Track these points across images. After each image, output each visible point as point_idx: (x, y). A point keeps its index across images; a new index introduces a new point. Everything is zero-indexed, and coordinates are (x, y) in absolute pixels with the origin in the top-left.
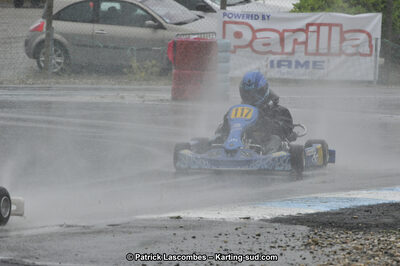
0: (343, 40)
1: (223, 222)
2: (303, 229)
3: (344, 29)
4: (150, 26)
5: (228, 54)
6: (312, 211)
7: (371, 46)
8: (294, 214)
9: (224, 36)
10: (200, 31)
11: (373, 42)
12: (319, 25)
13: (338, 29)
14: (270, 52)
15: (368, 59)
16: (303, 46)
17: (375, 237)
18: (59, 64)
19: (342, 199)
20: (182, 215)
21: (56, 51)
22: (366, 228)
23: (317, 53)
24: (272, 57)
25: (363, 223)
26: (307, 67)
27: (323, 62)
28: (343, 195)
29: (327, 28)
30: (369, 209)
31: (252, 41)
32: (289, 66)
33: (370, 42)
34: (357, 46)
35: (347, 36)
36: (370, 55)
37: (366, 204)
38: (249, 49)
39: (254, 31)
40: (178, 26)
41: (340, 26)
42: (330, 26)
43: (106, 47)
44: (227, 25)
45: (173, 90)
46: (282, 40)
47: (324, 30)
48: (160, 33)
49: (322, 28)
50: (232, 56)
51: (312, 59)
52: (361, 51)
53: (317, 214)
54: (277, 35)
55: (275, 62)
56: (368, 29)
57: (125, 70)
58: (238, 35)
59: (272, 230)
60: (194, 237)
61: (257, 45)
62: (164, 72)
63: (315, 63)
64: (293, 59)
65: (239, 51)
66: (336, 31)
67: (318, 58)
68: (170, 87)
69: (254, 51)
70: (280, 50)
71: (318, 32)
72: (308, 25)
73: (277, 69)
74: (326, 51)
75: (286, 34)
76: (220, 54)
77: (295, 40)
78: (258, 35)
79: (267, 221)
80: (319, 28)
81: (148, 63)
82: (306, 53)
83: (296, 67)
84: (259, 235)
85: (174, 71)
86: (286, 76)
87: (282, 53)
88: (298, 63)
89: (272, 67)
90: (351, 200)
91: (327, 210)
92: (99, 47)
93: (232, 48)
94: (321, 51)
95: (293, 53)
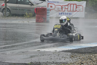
0: (76, 8)
1: (50, 52)
2: (70, 53)
3: (77, 5)
4: (30, 5)
5: (49, 11)
6: (72, 49)
7: (83, 9)
8: (67, 50)
9: (48, 7)
10: (42, 6)
14: (59, 11)
16: (67, 9)
17: (87, 55)
18: (8, 14)
19: (78, 46)
20: (40, 50)
21: (7, 11)
22: (85, 53)
23: (70, 11)
26: (68, 14)
27: (72, 13)
30: (85, 48)
40: (37, 5)
42: (73, 4)
43: (20, 10)
44: (49, 4)
45: (36, 20)
46: (62, 8)
48: (33, 6)
49: (71, 5)
53: (73, 50)
56: (83, 5)
57: (24, 15)
58: (51, 7)
59: (62, 54)
60: (43, 55)
62: (34, 16)
63: (70, 13)
64: (65, 12)
65: (51, 10)
68: (35, 19)
69: (55, 11)
70: (61, 10)
72: (68, 4)
73: (61, 15)
74: (72, 10)
75: (63, 6)
76: (47, 11)
77: (65, 8)
79: (60, 51)
81: (30, 14)
82: (68, 11)
83: (65, 14)
84: (59, 55)
85: (36, 15)
87: (62, 11)
89: (60, 14)
90: (80, 46)
91: (75, 49)
92: (18, 10)
93: (50, 10)
94: (71, 11)
95: (65, 11)
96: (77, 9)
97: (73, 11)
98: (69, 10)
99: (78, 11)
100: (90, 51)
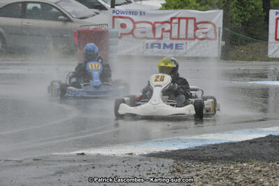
0: (196, 29)
1: (114, 157)
2: (171, 161)
3: (197, 21)
4: (61, 20)
5: (117, 39)
6: (176, 149)
7: (215, 33)
8: (163, 150)
9: (113, 27)
10: (96, 23)
11: (217, 30)
12: (179, 19)
13: (193, 21)
15: (214, 42)
16: (169, 34)
17: (220, 167)
19: (196, 140)
20: (85, 152)
22: (213, 160)
23: (178, 38)
24: (147, 41)
25: (211, 157)
26: (172, 48)
27: (182, 44)
28: (197, 137)
29: (185, 20)
30: (215, 147)
31: (133, 30)
32: (159, 47)
33: (215, 30)
34: (206, 33)
35: (198, 26)
36: (215, 39)
37: (214, 143)
38: (131, 35)
39: (134, 23)
40: (82, 20)
41: (195, 19)
42: (187, 19)
43: (31, 35)
44: (115, 19)
46: (154, 29)
47: (183, 22)
48: (69, 24)
49: (181, 20)
50: (120, 40)
51: (175, 42)
52: (209, 36)
53: (180, 150)
54: (150, 26)
55: (149, 45)
56: (214, 21)
57: (45, 51)
59: (148, 162)
60: (94, 168)
61: (137, 33)
62: (72, 52)
63: (177, 45)
64: (162, 42)
65: (124, 37)
66: (191, 23)
67: (179, 42)
68: (76, 63)
70: (153, 37)
71: (179, 23)
72: (172, 19)
73: (150, 50)
74: (184, 37)
75: (157, 25)
76: (111, 39)
77: (163, 30)
78: (137, 25)
79: (144, 155)
80: (179, 21)
81: (61, 46)
82: (171, 38)
83: (164, 48)
84: (139, 166)
85: (79, 51)
86: (157, 55)
87: (154, 38)
88: (165, 45)
89: (147, 48)
90: (203, 140)
91: (187, 147)
92: (26, 35)
93: (119, 35)
94: (181, 37)
95: (161, 38)
96: (198, 31)
97: (186, 38)
98: (175, 34)
99: (201, 37)
100: (227, 155)
